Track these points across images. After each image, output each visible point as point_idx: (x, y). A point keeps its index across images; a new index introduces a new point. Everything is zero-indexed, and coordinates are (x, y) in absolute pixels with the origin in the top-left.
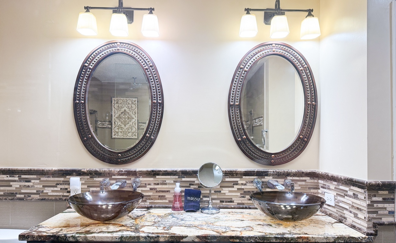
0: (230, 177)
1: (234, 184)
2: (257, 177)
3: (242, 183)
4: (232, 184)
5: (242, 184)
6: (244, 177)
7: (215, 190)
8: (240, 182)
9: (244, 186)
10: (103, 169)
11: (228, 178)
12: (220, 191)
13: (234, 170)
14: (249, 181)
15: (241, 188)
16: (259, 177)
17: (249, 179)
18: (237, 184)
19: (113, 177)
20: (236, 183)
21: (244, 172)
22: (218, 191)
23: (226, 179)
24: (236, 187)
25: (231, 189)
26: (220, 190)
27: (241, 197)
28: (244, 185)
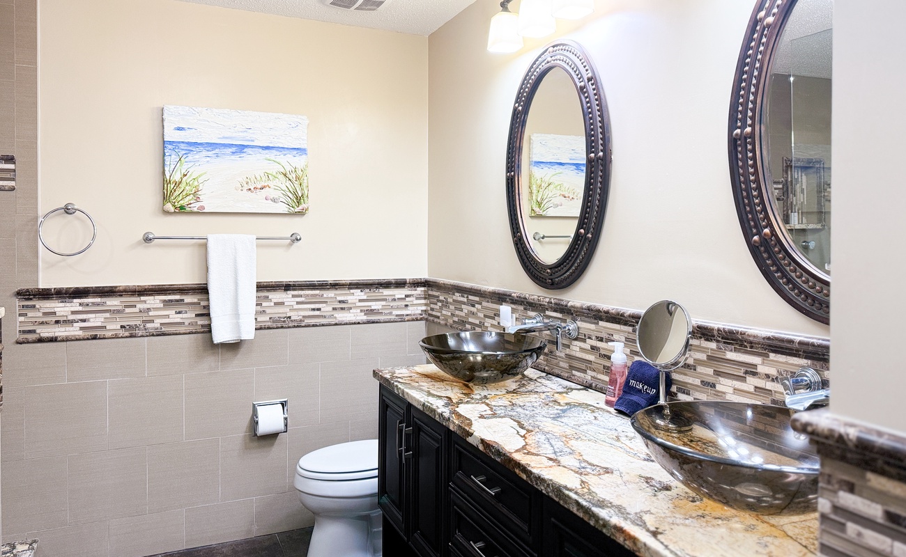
0: (736, 350)
1: (746, 372)
2: (809, 362)
3: (767, 372)
4: (742, 371)
5: (768, 376)
6: (772, 356)
7: (704, 380)
8: (762, 369)
9: (772, 384)
10: (533, 295)
11: (731, 351)
12: (713, 386)
13: (740, 330)
14: (787, 371)
15: (764, 387)
16: (815, 363)
17: (786, 363)
18: (754, 374)
19: (548, 313)
20: (751, 371)
21: (764, 338)
22: (709, 383)
23: (727, 352)
24: (752, 382)
25: (738, 384)
26: (714, 382)
27: (763, 415)
28: (773, 380)
